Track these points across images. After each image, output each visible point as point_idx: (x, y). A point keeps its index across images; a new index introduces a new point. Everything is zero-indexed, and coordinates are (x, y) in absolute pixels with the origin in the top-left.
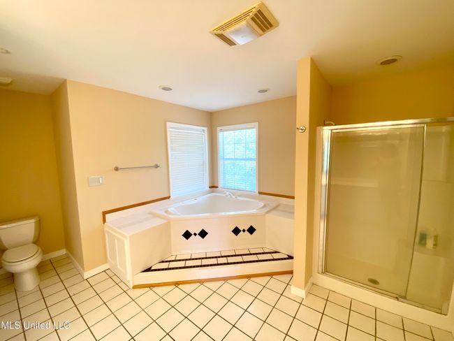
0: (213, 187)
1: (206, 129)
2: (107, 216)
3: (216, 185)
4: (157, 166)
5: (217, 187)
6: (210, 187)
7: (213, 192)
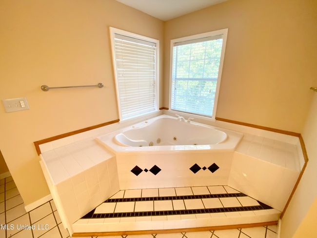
0: (164, 108)
1: (157, 42)
2: (41, 146)
3: (166, 107)
4: (100, 86)
5: (168, 109)
6: (160, 109)
7: (163, 114)
